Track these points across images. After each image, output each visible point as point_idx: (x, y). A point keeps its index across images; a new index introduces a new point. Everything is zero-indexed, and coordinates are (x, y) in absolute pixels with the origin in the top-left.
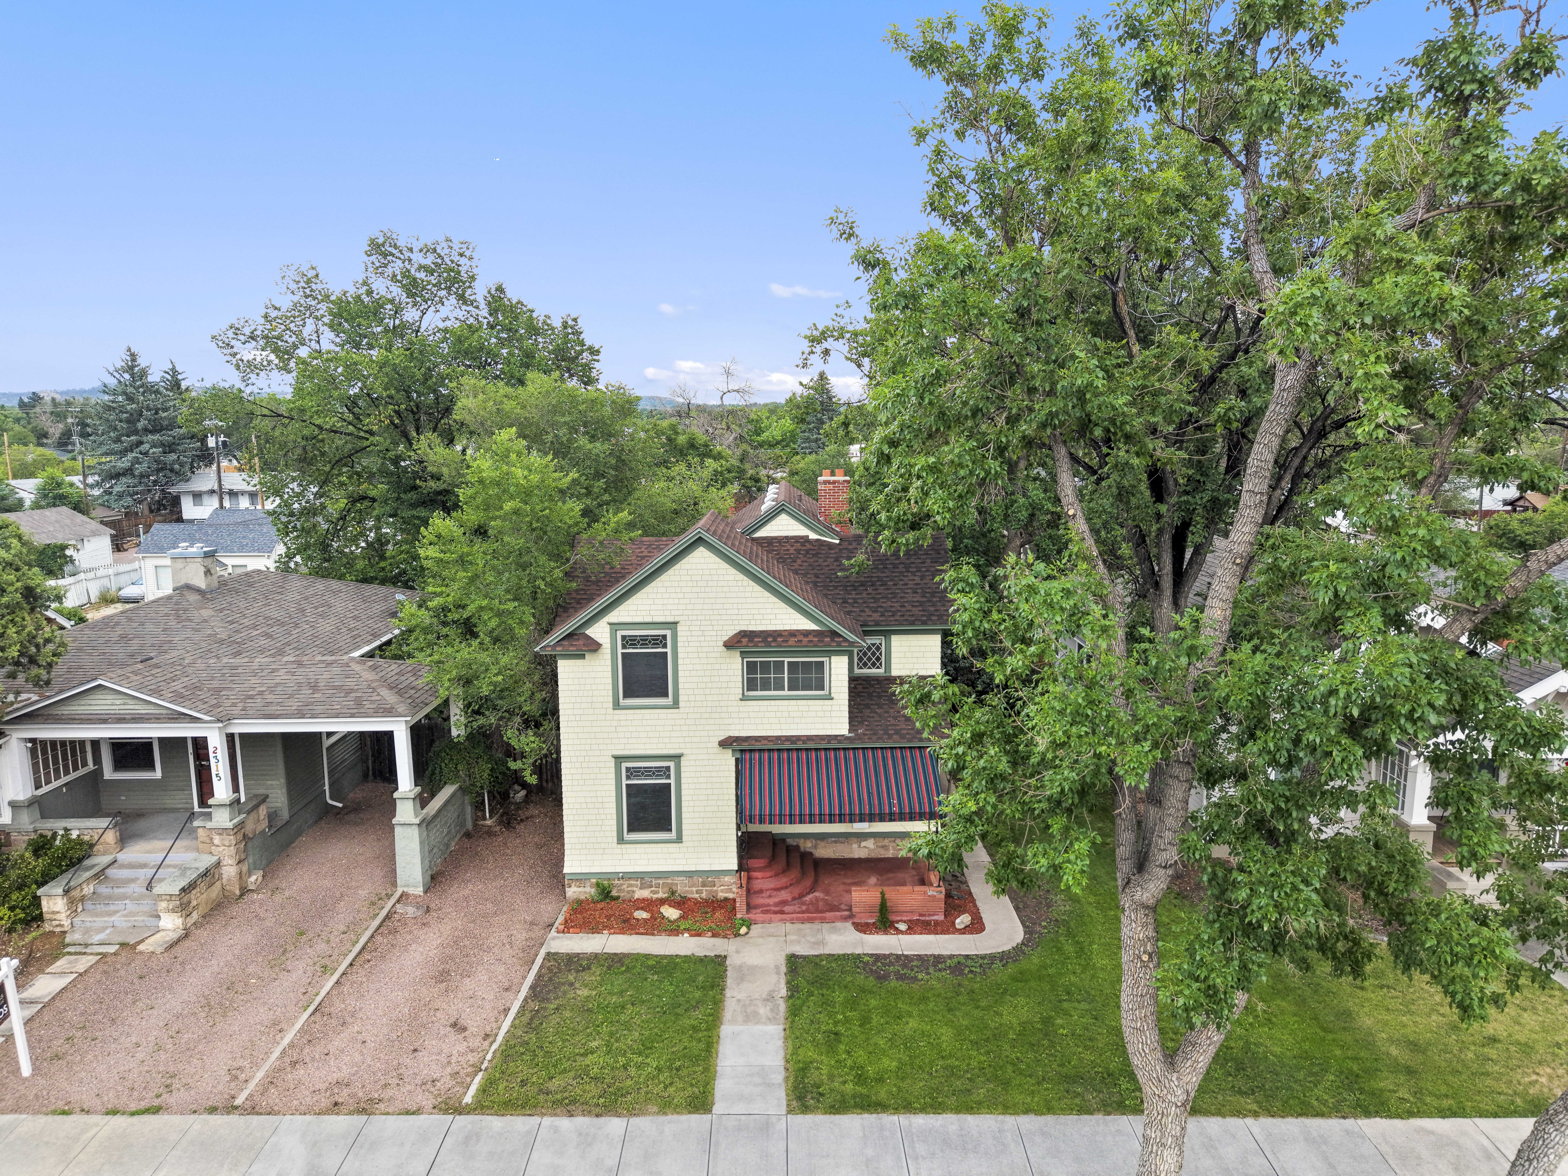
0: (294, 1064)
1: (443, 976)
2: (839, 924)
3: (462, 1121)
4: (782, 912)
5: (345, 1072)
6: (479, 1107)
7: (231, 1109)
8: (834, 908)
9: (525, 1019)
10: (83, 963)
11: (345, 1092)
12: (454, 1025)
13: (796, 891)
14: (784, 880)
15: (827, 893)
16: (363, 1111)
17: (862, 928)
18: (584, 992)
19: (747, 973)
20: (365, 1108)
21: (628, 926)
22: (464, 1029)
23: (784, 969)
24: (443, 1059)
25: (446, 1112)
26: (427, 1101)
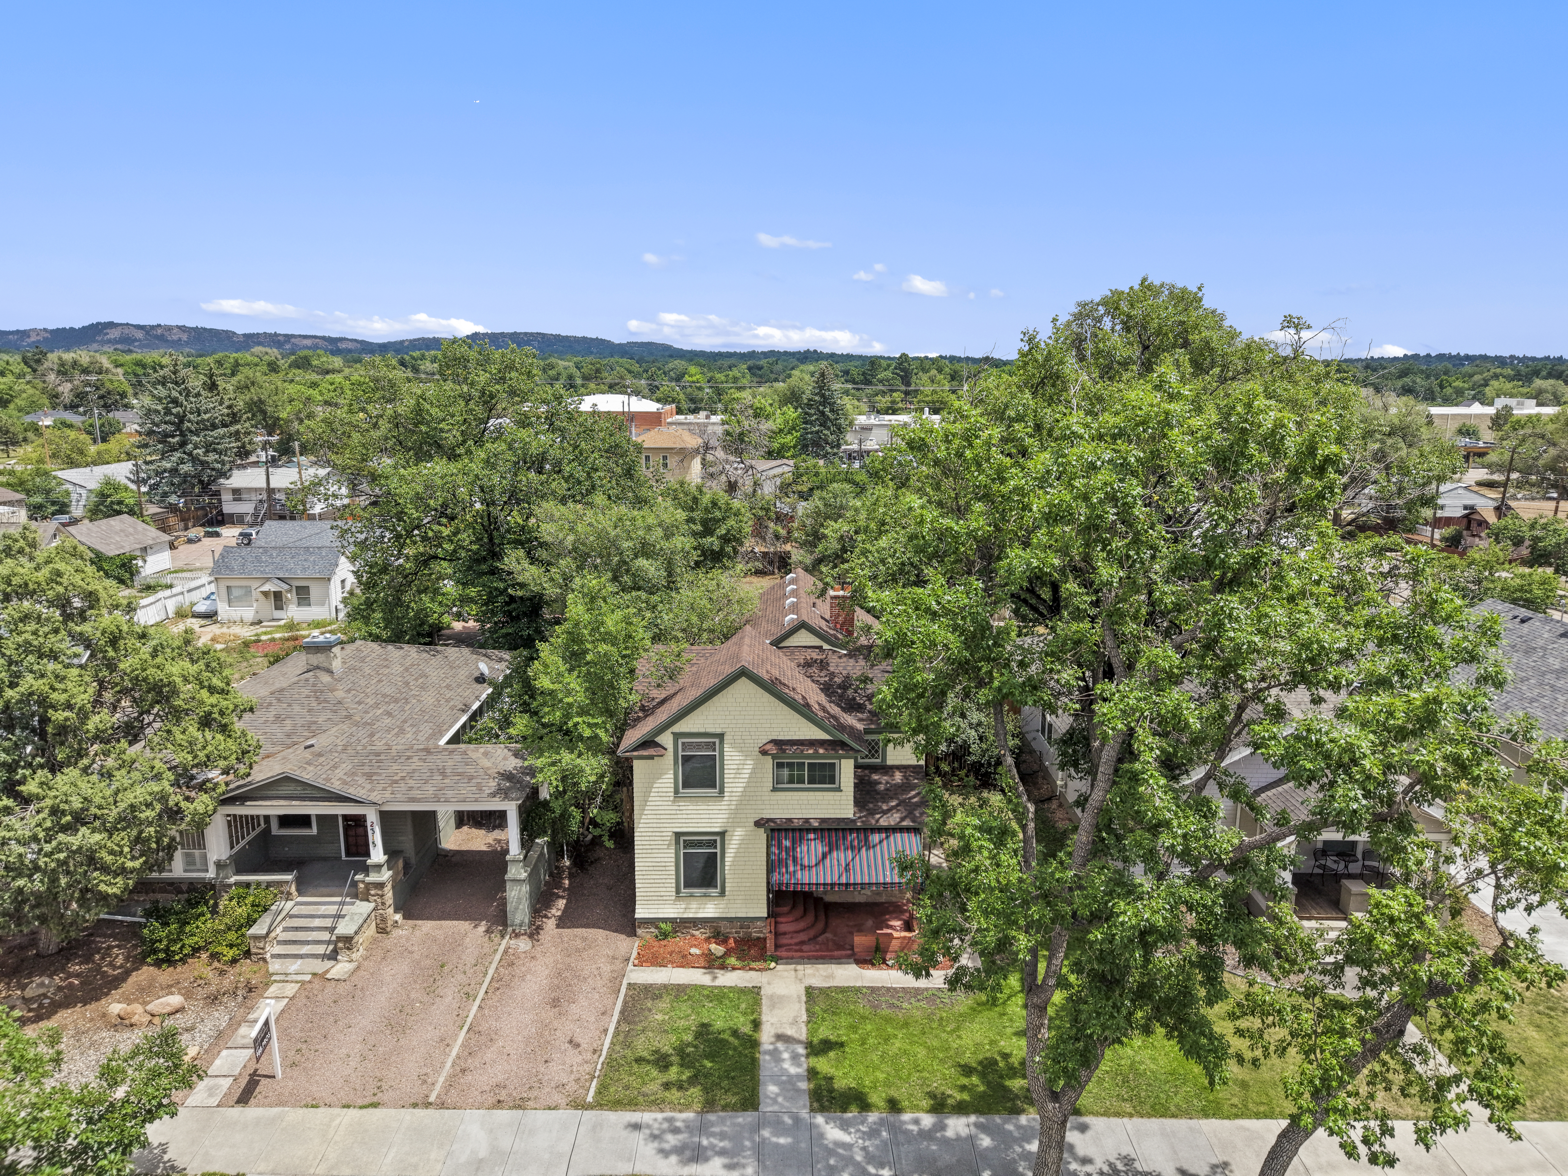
2: (844, 961)
3: (588, 1114)
4: (801, 950)
6: (598, 1105)
7: (428, 1105)
8: (840, 947)
9: (621, 1038)
10: (291, 989)
11: (504, 1093)
12: (571, 1042)
13: (812, 933)
14: (802, 925)
15: (835, 934)
16: (520, 1107)
17: (861, 963)
18: (659, 1017)
19: (777, 1001)
20: (520, 1105)
21: (686, 962)
22: (578, 1045)
23: (804, 999)
24: (567, 1067)
25: (576, 1108)
26: (563, 1101)
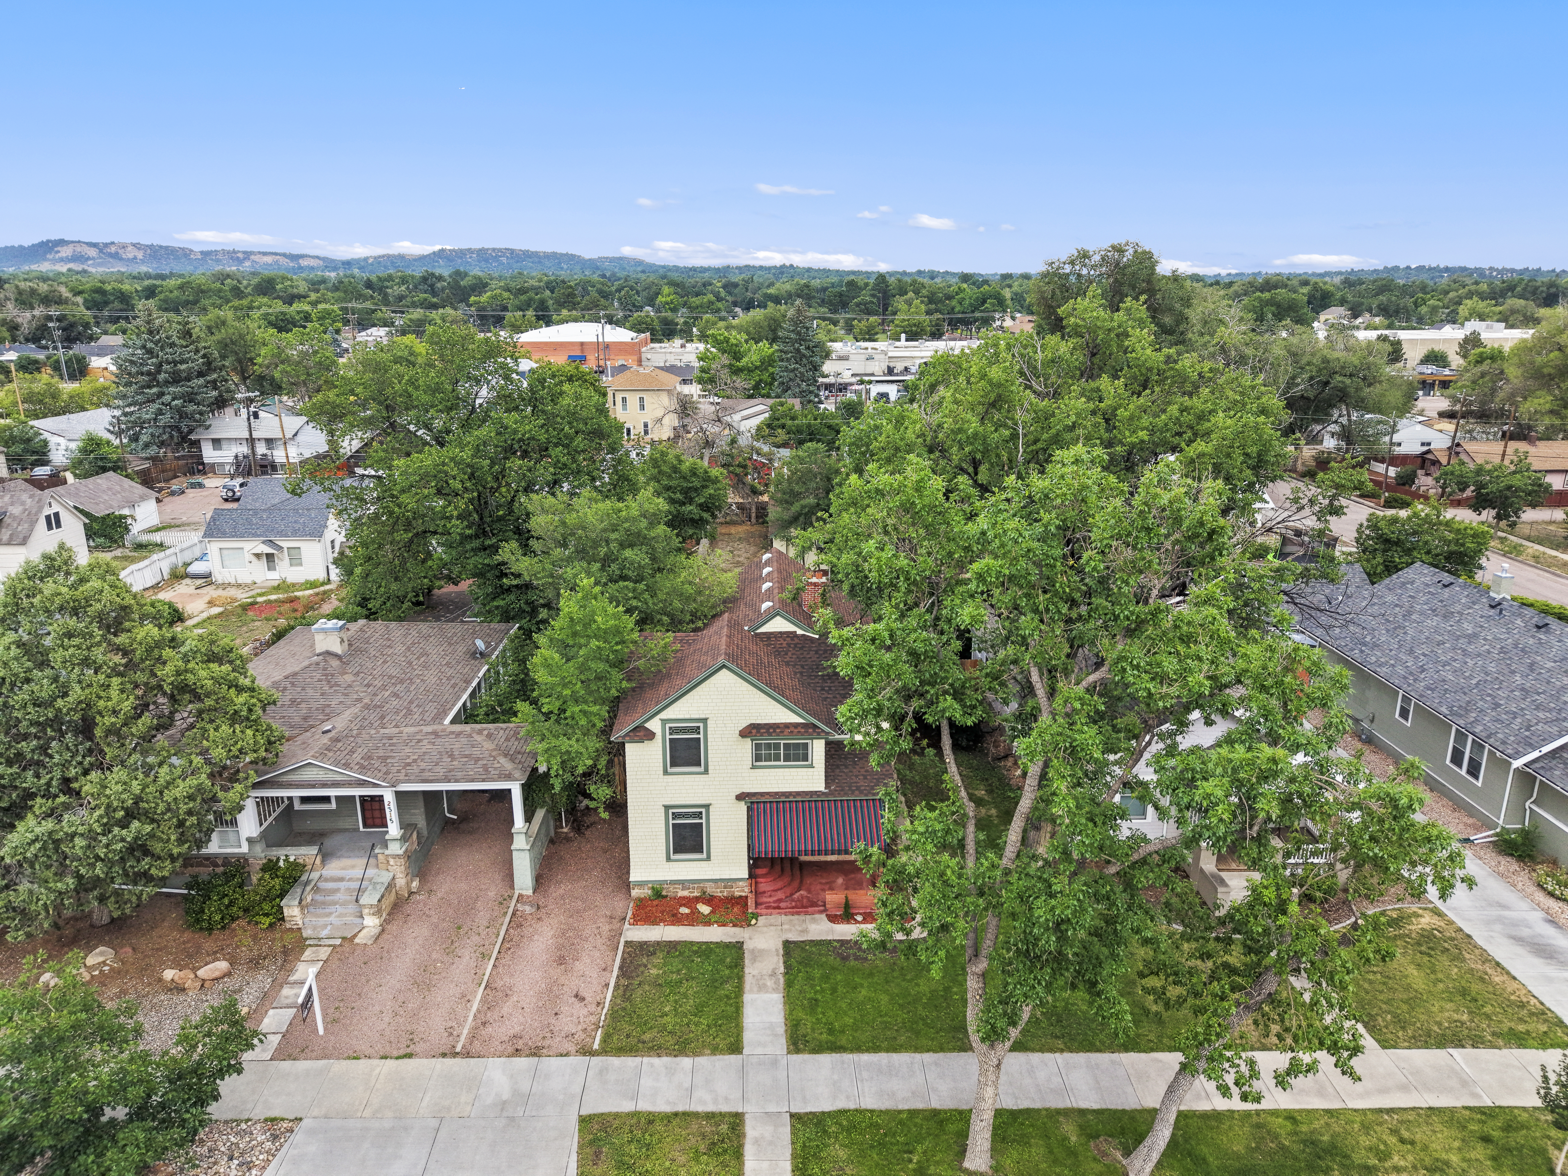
0: (484, 1024)
1: (561, 961)
2: (817, 916)
3: (595, 1060)
4: (779, 908)
5: (517, 1029)
6: (604, 1051)
7: (455, 1055)
8: (813, 904)
9: (620, 992)
10: (324, 953)
11: (521, 1042)
13: (788, 892)
14: (779, 884)
15: (809, 891)
16: (534, 1055)
17: (833, 919)
18: (654, 972)
19: (758, 955)
20: (536, 1052)
21: (676, 920)
22: (583, 999)
23: (781, 952)
24: (575, 1019)
25: (584, 1054)
26: (572, 1049)
